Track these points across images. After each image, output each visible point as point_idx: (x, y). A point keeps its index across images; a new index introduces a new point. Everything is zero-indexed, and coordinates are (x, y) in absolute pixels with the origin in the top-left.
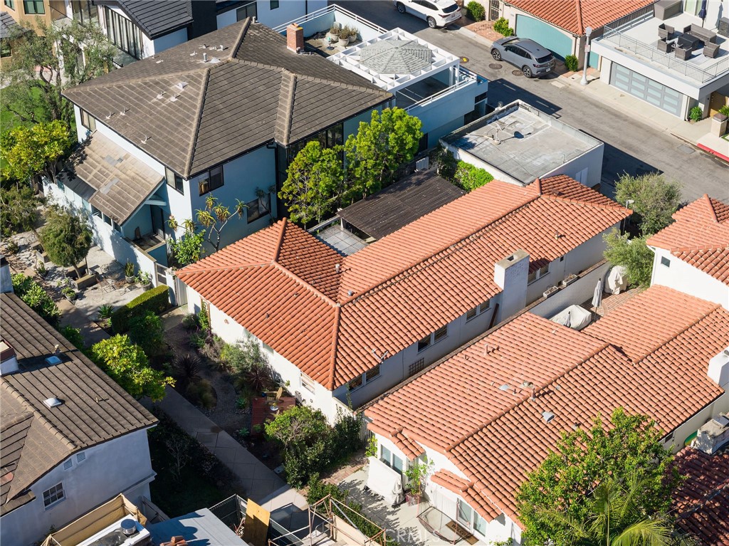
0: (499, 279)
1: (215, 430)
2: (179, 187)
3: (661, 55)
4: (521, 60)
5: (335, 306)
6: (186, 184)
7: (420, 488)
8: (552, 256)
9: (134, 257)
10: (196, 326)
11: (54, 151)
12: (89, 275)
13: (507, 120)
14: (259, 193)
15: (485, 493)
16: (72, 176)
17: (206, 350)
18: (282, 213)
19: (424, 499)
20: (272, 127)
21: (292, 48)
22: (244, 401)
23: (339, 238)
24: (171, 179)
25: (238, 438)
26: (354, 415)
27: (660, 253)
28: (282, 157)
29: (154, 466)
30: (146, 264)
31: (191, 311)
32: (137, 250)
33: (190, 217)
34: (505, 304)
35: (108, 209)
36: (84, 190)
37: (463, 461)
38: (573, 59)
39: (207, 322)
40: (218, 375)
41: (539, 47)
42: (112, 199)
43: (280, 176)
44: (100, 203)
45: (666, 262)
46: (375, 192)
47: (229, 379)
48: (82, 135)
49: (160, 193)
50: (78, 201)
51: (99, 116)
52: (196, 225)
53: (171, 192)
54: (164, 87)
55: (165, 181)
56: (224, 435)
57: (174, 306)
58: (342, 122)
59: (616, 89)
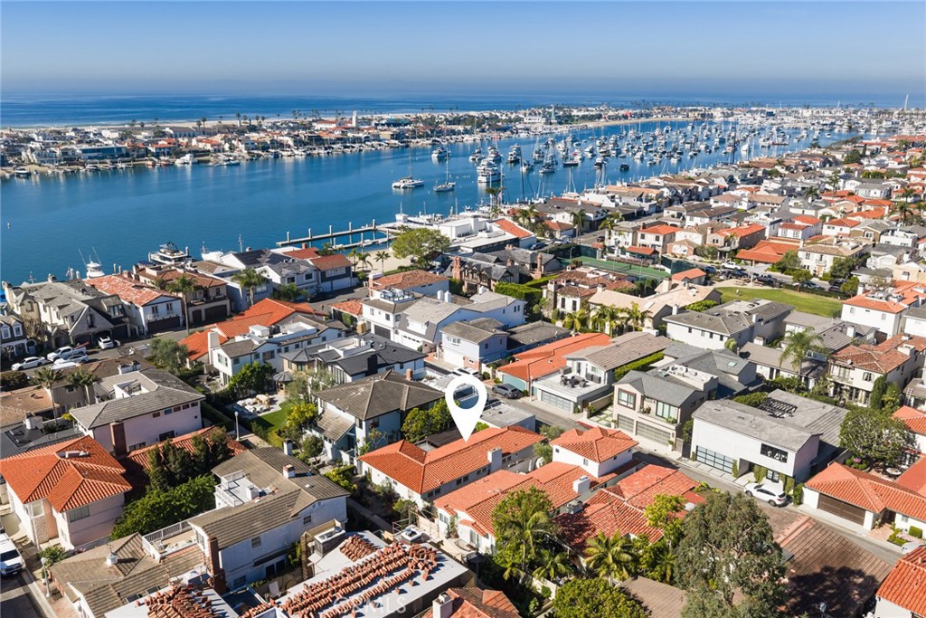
0: (490, 459)
1: (372, 515)
2: (361, 427)
3: (562, 387)
4: (504, 392)
5: (423, 465)
6: (364, 423)
7: (455, 531)
8: (512, 452)
9: (341, 455)
10: (366, 480)
11: (309, 415)
12: (321, 463)
13: (496, 408)
14: (394, 432)
15: (480, 526)
16: (316, 425)
17: (369, 487)
18: (403, 437)
19: (457, 536)
20: (399, 404)
21: (408, 379)
22: (384, 504)
23: (426, 447)
24: (358, 423)
25: (382, 517)
26: (429, 505)
27: (555, 447)
28: (403, 415)
29: (348, 517)
30: (345, 457)
31: (364, 474)
32: (342, 452)
33: (364, 436)
34: (493, 468)
35: (330, 437)
36: (321, 430)
37: (472, 514)
38: (526, 391)
39: (370, 478)
40: (374, 497)
41: (512, 386)
42: (333, 433)
43: (402, 422)
44: (327, 434)
45: (557, 451)
46: (441, 431)
47: (378, 498)
48: (320, 411)
49: (353, 430)
50: (317, 435)
51: (329, 401)
52: (367, 439)
53: (357, 429)
54: (356, 390)
55: (355, 425)
56: (376, 516)
57: (357, 474)
58: (428, 403)
59: (544, 403)
